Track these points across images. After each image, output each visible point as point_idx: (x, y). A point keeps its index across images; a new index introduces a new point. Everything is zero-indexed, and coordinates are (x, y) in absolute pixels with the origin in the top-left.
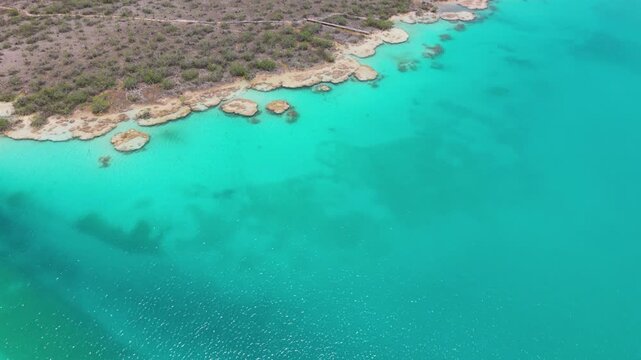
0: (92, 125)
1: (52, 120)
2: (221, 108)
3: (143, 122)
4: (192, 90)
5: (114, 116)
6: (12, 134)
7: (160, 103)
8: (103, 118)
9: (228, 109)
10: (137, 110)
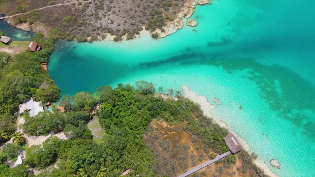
0: (176, 24)
1: (163, 28)
2: (199, 4)
3: (187, 17)
4: (184, 3)
5: (177, 19)
6: (159, 37)
7: (182, 11)
8: (175, 21)
9: (201, 4)
10: (180, 15)
